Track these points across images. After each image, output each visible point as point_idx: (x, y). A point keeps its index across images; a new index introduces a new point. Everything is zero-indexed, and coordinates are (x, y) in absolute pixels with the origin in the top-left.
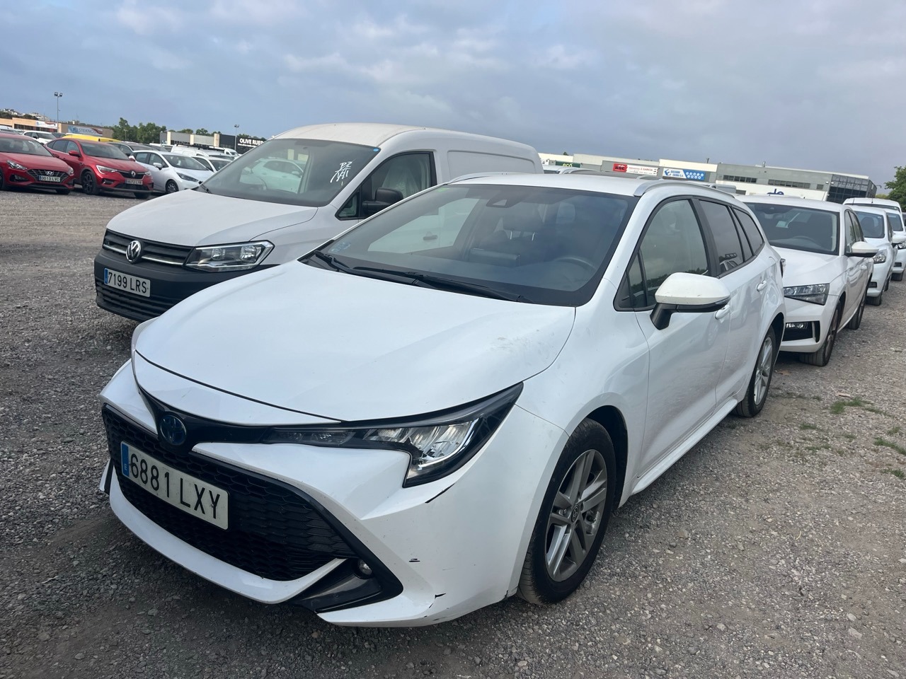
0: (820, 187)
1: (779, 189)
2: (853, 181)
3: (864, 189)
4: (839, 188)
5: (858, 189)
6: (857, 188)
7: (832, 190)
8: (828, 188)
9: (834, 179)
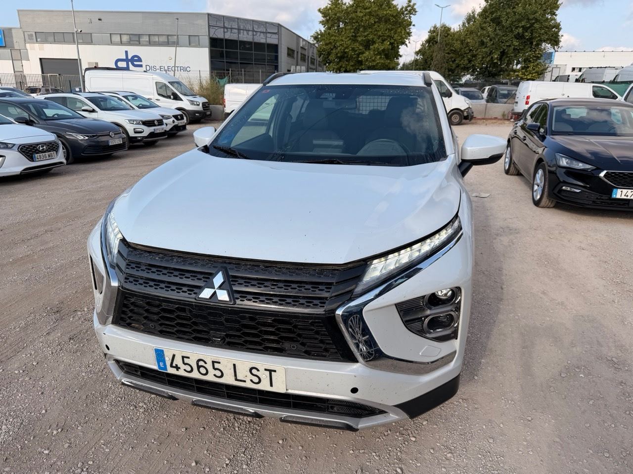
0: (193, 41)
1: (133, 51)
2: (251, 28)
3: (272, 40)
4: (226, 40)
5: (263, 41)
6: (261, 39)
7: (215, 44)
8: (207, 41)
9: (212, 23)
